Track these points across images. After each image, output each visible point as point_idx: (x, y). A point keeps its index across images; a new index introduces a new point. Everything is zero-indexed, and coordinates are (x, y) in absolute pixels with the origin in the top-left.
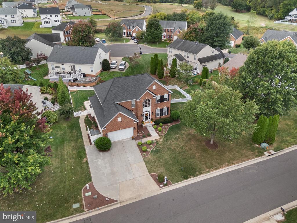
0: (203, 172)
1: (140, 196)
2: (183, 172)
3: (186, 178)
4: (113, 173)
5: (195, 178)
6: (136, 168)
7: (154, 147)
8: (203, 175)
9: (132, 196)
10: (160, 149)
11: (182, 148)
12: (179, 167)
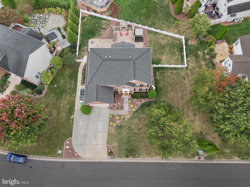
0: (140, 156)
1: (95, 158)
2: (128, 151)
3: (127, 156)
4: (85, 136)
5: (133, 159)
6: (100, 137)
7: (120, 122)
8: (139, 158)
9: (90, 157)
10: (123, 126)
11: (139, 130)
12: (127, 146)
